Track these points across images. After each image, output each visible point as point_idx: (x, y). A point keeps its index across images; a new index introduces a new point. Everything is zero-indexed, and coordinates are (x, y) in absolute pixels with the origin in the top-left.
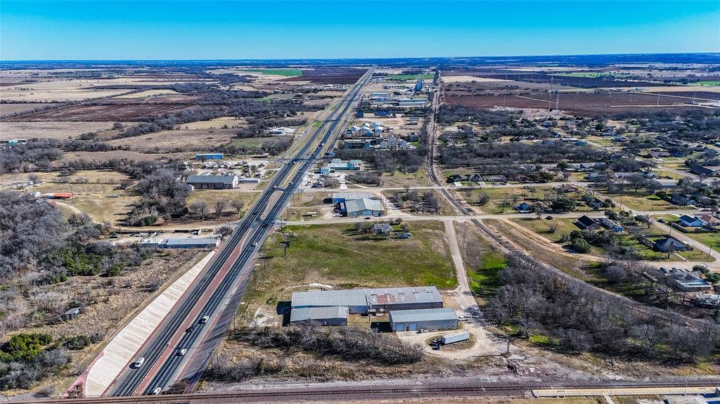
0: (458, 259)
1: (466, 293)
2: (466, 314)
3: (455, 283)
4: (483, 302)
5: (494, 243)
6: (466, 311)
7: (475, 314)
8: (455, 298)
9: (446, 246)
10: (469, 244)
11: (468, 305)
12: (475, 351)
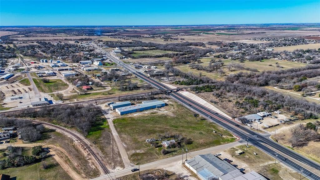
0: (115, 133)
1: (109, 119)
2: (108, 112)
3: (114, 122)
4: (103, 117)
5: (93, 148)
6: (108, 113)
7: (105, 113)
8: (113, 116)
9: (123, 140)
10: (110, 144)
11: (108, 115)
12: (105, 104)
